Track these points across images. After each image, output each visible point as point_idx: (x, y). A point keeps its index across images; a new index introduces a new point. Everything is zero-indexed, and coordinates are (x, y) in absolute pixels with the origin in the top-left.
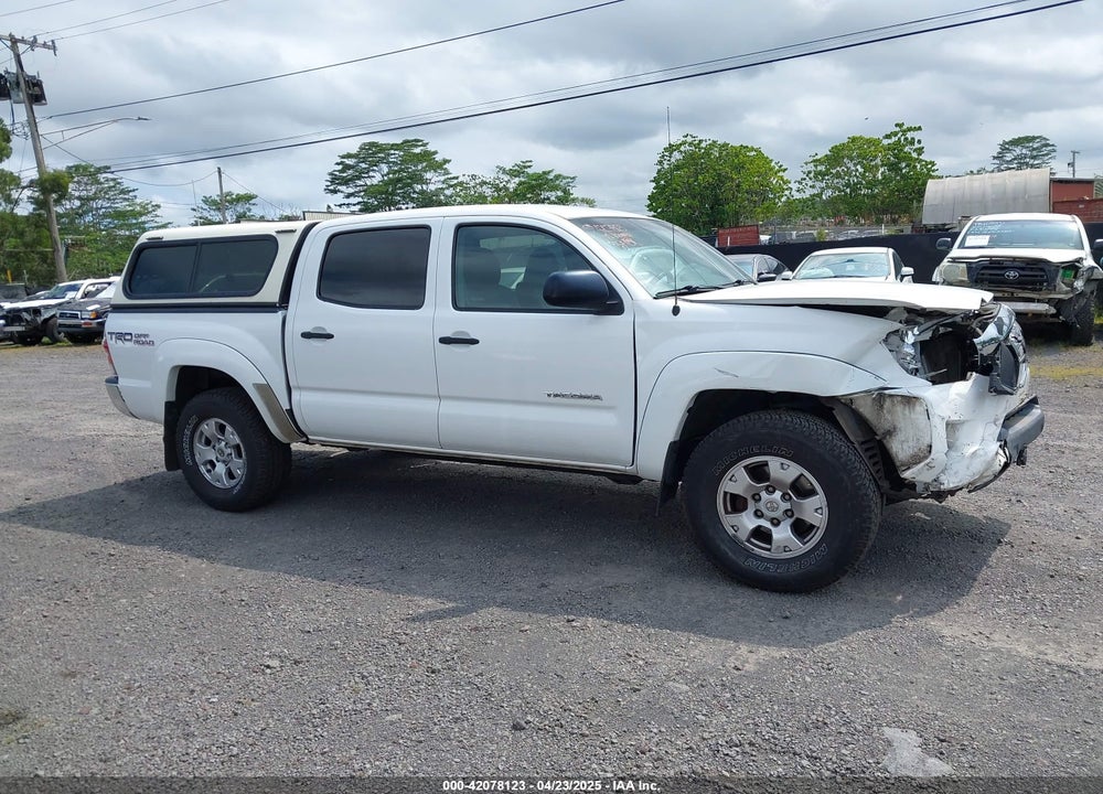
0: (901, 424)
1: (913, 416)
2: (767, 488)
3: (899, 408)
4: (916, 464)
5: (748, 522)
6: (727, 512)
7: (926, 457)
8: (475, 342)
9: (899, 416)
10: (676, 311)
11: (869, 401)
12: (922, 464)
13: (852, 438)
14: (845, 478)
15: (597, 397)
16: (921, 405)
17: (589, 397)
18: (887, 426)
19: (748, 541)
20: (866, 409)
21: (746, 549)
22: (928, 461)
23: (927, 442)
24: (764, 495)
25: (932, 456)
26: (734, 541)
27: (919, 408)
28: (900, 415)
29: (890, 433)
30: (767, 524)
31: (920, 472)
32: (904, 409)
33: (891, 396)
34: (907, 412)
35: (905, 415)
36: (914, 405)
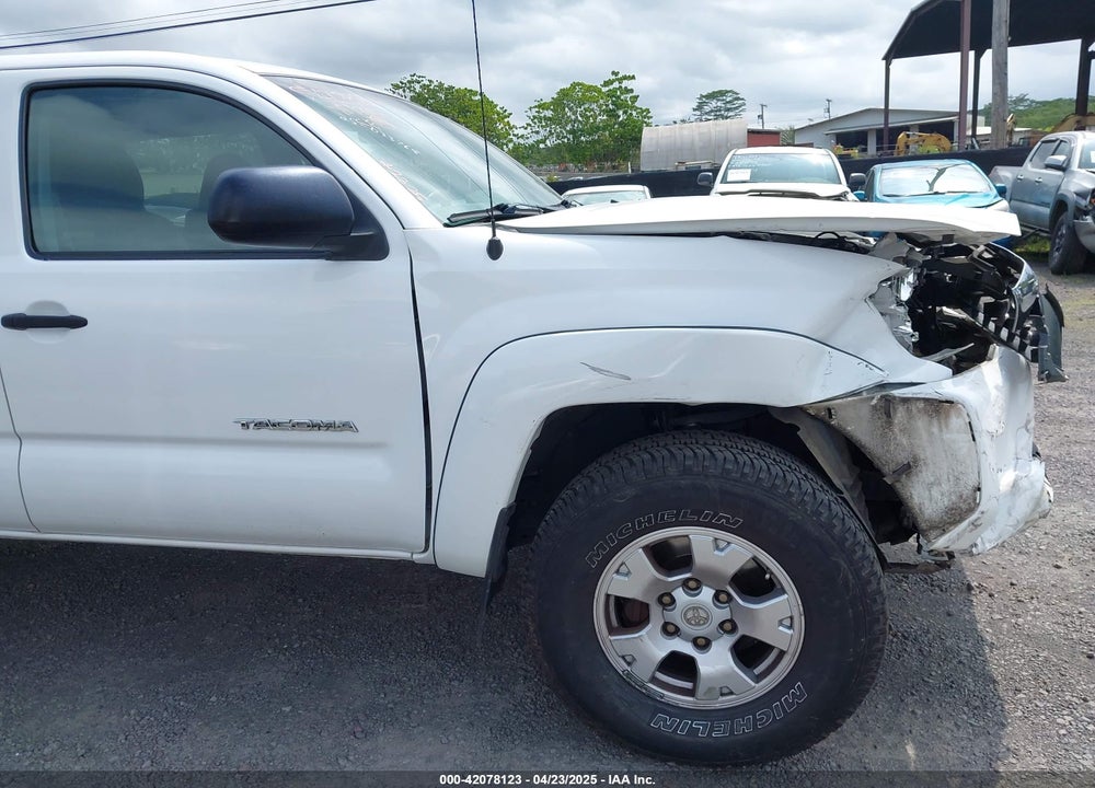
0: (926, 451)
1: (946, 436)
2: (685, 583)
3: (921, 423)
4: (956, 523)
5: (653, 646)
6: (612, 631)
7: (971, 510)
8: (77, 322)
9: (923, 438)
10: (495, 249)
11: (865, 411)
12: (965, 524)
14: (844, 565)
15: (346, 426)
16: (959, 415)
17: (329, 426)
18: (902, 458)
19: (654, 680)
20: (860, 428)
21: (649, 696)
22: (973, 517)
23: (972, 482)
24: (679, 594)
25: (981, 508)
26: (626, 682)
27: (956, 422)
28: (925, 436)
29: (907, 469)
30: (686, 648)
31: (959, 536)
32: (930, 423)
33: (905, 400)
34: (935, 430)
35: (931, 434)
36: (947, 416)
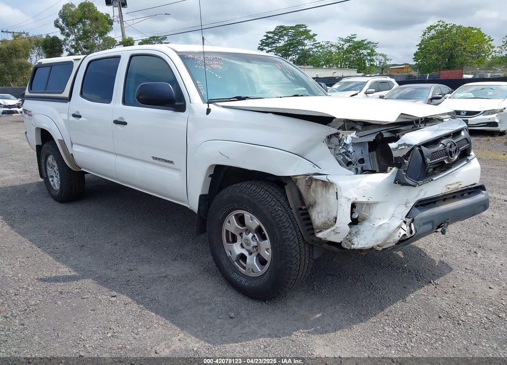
0: (319, 200)
1: (327, 196)
2: (245, 231)
3: (320, 189)
4: (326, 229)
5: (237, 249)
6: (228, 241)
7: (332, 226)
8: (125, 124)
9: (317, 195)
10: (208, 111)
11: (304, 182)
12: (329, 230)
13: (292, 205)
14: (277, 232)
15: (171, 162)
16: (333, 189)
18: (311, 200)
19: (237, 261)
20: (302, 186)
21: (234, 266)
22: (333, 228)
23: (334, 215)
25: (337, 225)
26: (229, 259)
27: (332, 191)
28: (320, 194)
29: (312, 205)
30: (246, 253)
31: (329, 234)
32: (323, 190)
33: (316, 180)
34: (324, 193)
35: (322, 194)
36: (329, 188)
